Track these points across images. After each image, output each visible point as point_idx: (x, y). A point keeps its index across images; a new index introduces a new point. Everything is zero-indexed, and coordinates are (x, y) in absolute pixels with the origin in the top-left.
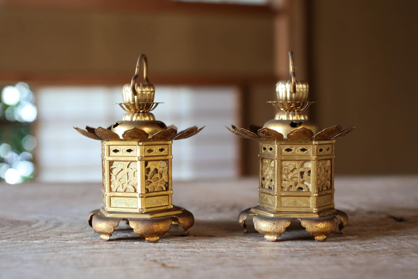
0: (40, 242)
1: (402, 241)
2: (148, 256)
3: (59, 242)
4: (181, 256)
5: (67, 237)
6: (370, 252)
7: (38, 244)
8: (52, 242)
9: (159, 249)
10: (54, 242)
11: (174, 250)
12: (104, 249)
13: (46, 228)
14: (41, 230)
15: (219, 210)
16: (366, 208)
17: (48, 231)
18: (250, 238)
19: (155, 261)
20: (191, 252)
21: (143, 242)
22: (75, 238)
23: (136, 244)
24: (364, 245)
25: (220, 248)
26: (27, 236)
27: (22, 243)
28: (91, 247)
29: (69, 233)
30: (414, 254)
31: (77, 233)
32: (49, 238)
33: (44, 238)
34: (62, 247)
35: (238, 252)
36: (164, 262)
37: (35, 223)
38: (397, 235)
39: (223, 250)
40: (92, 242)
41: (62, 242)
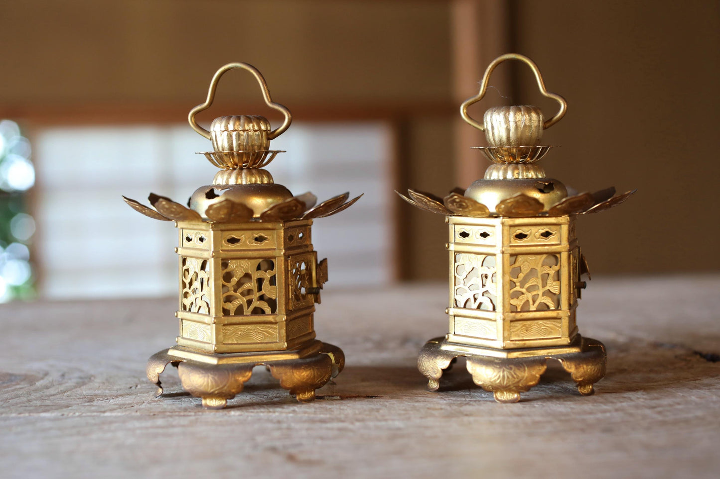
0: (53, 415)
2: (260, 439)
3: (89, 414)
4: (322, 438)
5: (103, 404)
6: (675, 423)
7: (50, 420)
8: (74, 415)
9: (276, 426)
10: (79, 416)
11: (306, 425)
12: (173, 426)
13: (62, 388)
14: (52, 391)
15: (380, 346)
16: (647, 337)
17: (66, 394)
18: (445, 400)
19: (274, 449)
20: (340, 429)
21: (247, 412)
22: (117, 406)
23: (234, 416)
24: (659, 409)
25: (393, 420)
26: (27, 404)
27: (19, 418)
28: (149, 424)
29: (106, 396)
31: (122, 395)
32: (70, 408)
33: (59, 407)
34: (95, 424)
35: (426, 427)
36: (293, 451)
37: (42, 378)
38: (715, 387)
39: (398, 424)
40: (152, 414)
41: (93, 414)
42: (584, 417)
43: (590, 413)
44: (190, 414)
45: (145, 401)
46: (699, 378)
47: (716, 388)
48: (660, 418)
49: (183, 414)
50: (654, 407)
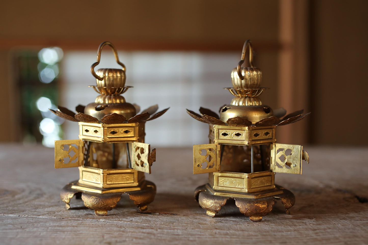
0: (15, 215)
1: (357, 228)
2: (106, 237)
3: (32, 216)
4: (136, 238)
5: (41, 211)
7: (12, 218)
8: (25, 216)
9: (118, 229)
10: (27, 217)
11: (133, 230)
12: (68, 226)
13: (27, 200)
21: (108, 220)
22: (47, 212)
23: (101, 221)
24: (318, 231)
25: (178, 229)
26: (5, 209)
28: (57, 224)
31: (52, 206)
33: (20, 211)
34: (31, 223)
37: (20, 193)
39: (180, 232)
40: (62, 218)
41: (34, 216)
42: (276, 234)
43: (280, 232)
44: (80, 219)
45: (62, 210)
46: (349, 213)
47: (355, 220)
49: (76, 219)
50: (315, 230)
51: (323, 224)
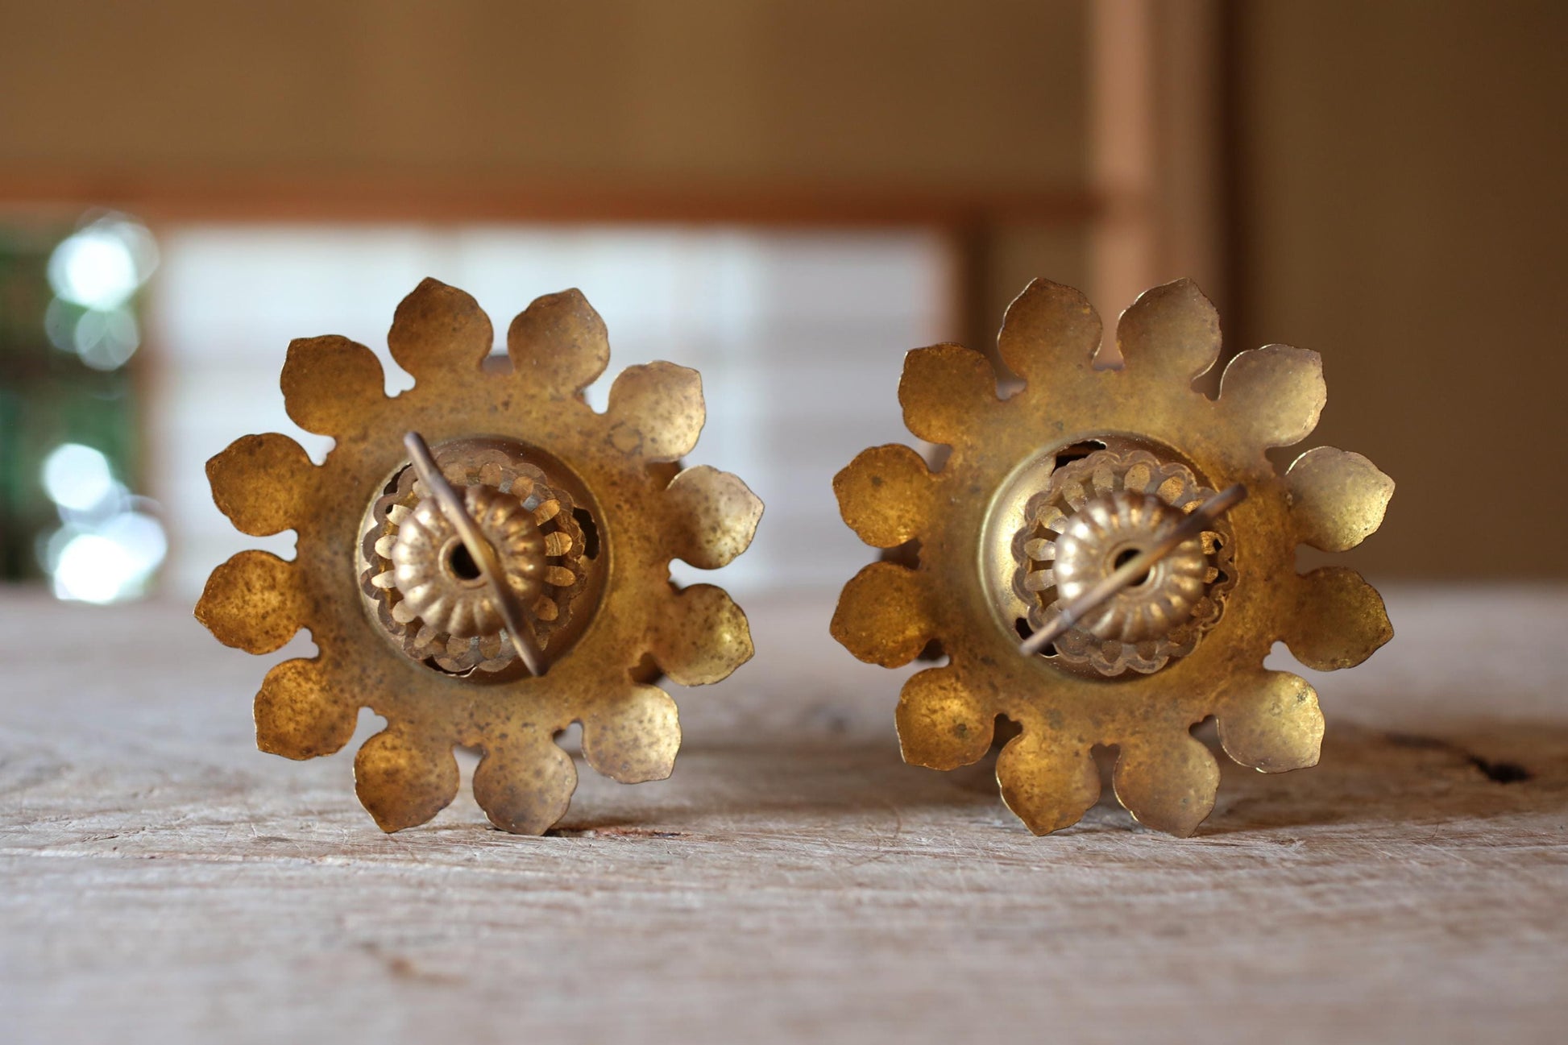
1: (1494, 873)
2: (353, 921)
3: (5, 850)
4: (494, 925)
5: (50, 830)
6: (1341, 921)
9: (410, 892)
11: (478, 894)
12: (176, 885)
19: (371, 947)
20: (549, 906)
21: (361, 859)
22: (80, 835)
23: (329, 866)
24: (1320, 887)
25: (684, 889)
28: (127, 877)
29: (68, 811)
30: (1532, 935)
31: (104, 811)
35: (750, 909)
36: (412, 951)
38: (1479, 840)
39: (693, 900)
40: (146, 856)
41: (16, 851)
42: (1132, 899)
43: (1150, 891)
44: (233, 858)
45: (147, 827)
46: (1449, 819)
47: (1479, 844)
48: (1310, 907)
49: (215, 857)
50: (1310, 883)
51: (1342, 859)
